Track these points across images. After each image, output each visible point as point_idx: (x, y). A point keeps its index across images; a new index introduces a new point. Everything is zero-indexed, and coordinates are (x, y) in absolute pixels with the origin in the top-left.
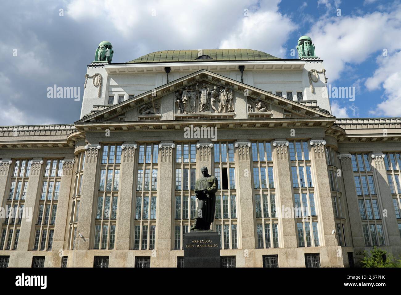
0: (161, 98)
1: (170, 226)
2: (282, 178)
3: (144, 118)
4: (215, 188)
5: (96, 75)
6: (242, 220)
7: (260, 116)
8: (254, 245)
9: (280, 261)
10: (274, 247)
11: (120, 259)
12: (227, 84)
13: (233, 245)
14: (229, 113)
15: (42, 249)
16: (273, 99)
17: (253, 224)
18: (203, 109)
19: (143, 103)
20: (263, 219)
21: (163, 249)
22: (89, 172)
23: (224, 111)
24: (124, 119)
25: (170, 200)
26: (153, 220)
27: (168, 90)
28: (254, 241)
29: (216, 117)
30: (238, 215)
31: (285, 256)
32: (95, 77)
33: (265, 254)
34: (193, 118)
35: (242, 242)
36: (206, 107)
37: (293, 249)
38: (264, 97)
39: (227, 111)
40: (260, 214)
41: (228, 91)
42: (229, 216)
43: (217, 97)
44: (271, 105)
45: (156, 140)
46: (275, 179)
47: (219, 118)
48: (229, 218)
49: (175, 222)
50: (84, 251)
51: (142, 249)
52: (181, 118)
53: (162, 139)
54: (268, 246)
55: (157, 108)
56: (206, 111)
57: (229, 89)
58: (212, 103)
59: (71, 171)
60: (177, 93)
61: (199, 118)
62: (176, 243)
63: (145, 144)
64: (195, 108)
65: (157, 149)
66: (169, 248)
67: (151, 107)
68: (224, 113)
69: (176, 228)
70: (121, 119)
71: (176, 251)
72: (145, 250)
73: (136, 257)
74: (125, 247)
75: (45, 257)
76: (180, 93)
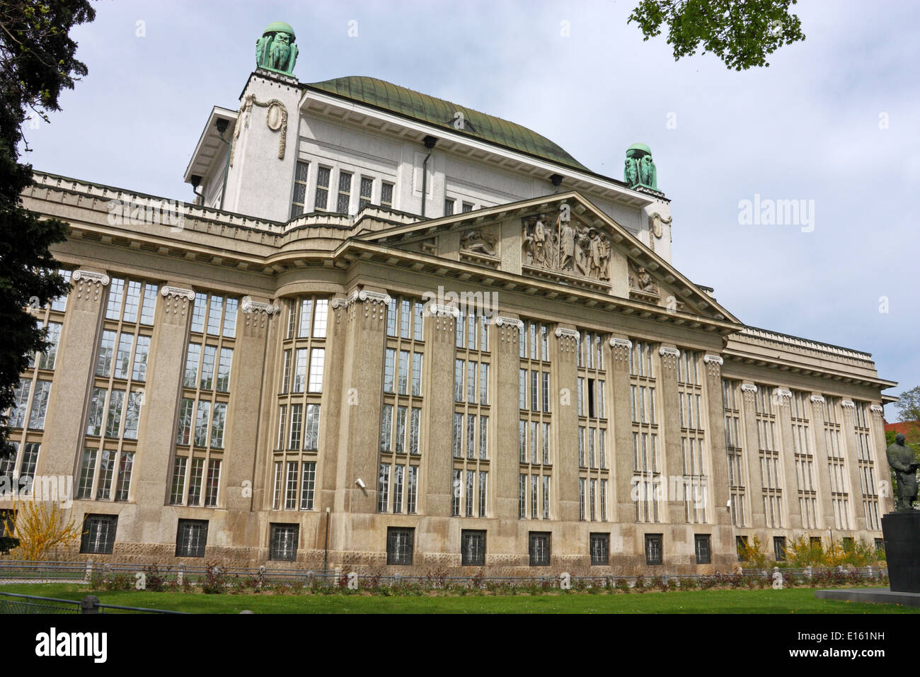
0: (499, 223)
3: (470, 259)
5: (275, 103)
7: (643, 298)
9: (666, 543)
11: (435, 535)
14: (603, 282)
18: (566, 265)
23: (595, 276)
24: (433, 250)
31: (671, 537)
32: (272, 106)
36: (570, 261)
37: (681, 526)
39: (598, 277)
41: (603, 242)
43: (584, 246)
47: (587, 286)
52: (531, 273)
53: (502, 307)
55: (490, 242)
56: (569, 269)
57: (605, 238)
58: (579, 257)
60: (527, 223)
61: (558, 279)
64: (552, 258)
68: (597, 280)
70: (429, 249)
74: (444, 510)
75: (208, 521)
76: (531, 223)
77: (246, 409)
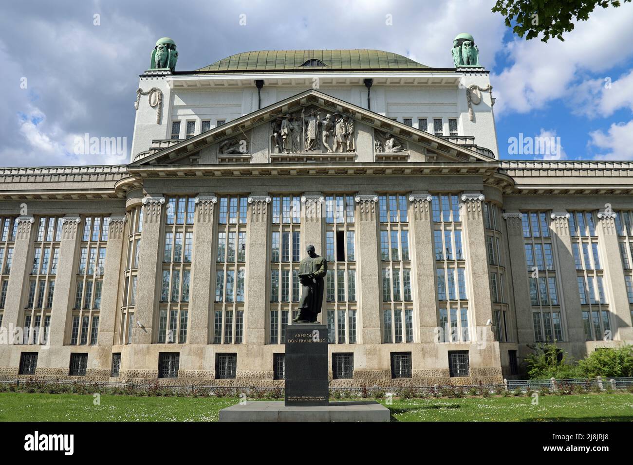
0: (251, 130)
1: (264, 312)
2: (420, 246)
3: (227, 160)
4: (323, 271)
5: (154, 90)
6: (363, 304)
7: (392, 158)
8: (379, 338)
9: (414, 360)
10: (407, 342)
11: (194, 357)
12: (346, 110)
13: (350, 338)
14: (348, 153)
15: (83, 342)
16: (411, 134)
17: (379, 309)
18: (311, 147)
19: (225, 138)
20: (393, 303)
21: (254, 344)
22: (149, 237)
23: (341, 150)
24: (198, 160)
25: (264, 275)
26: (240, 304)
27: (261, 118)
28: (379, 333)
29: (329, 159)
30: (358, 297)
31: (421, 354)
32: (152, 92)
33: (394, 351)
34: (296, 159)
35: (363, 334)
36: (315, 143)
37: (432, 345)
38: (398, 131)
39: (345, 150)
40: (389, 296)
41: (347, 121)
42: (346, 299)
43: (331, 129)
44: (407, 143)
45: (244, 191)
46: (410, 248)
47: (333, 160)
48: (345, 301)
49: (271, 305)
50: (145, 346)
51: (224, 343)
52: (280, 159)
53: (253, 189)
54: (399, 340)
56: (314, 150)
57: (348, 118)
58: (324, 139)
59: (122, 233)
60: (274, 124)
61: (305, 159)
62: (272, 333)
63: (229, 197)
64: (299, 144)
65: (246, 204)
66: (263, 341)
67: (236, 144)
68: (341, 153)
69: (272, 315)
70: (194, 160)
71: (272, 345)
72: (229, 344)
73: (216, 353)
74: (202, 340)
75: (87, 354)
76: (279, 123)
77: (110, 284)
